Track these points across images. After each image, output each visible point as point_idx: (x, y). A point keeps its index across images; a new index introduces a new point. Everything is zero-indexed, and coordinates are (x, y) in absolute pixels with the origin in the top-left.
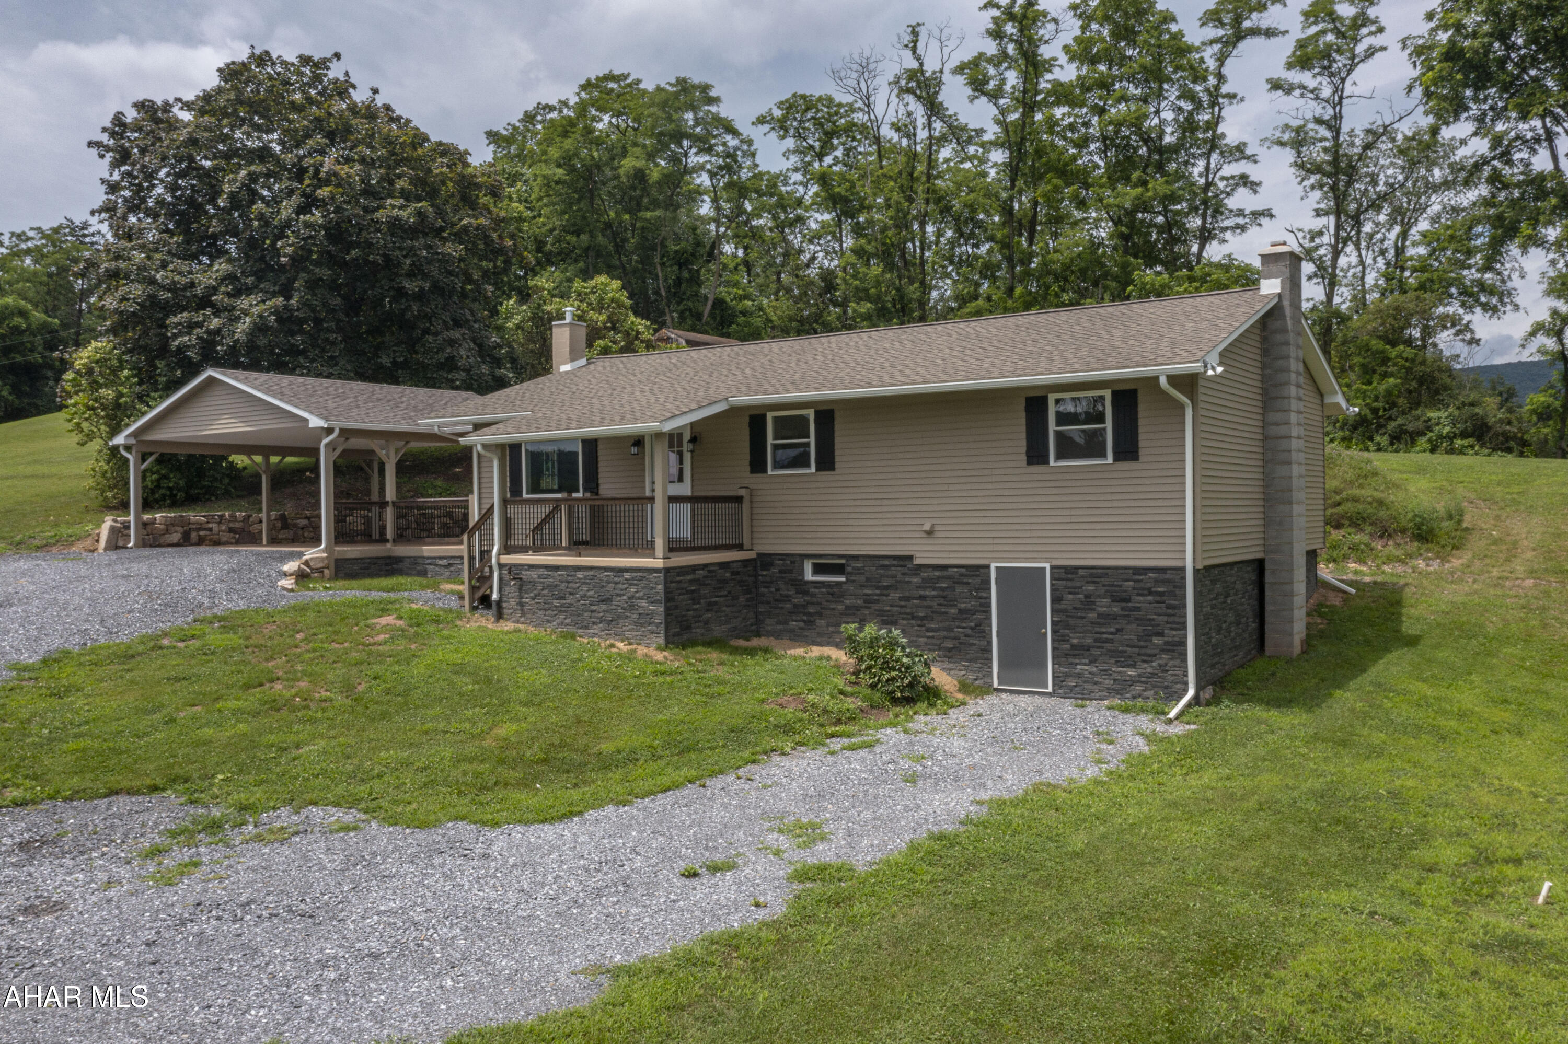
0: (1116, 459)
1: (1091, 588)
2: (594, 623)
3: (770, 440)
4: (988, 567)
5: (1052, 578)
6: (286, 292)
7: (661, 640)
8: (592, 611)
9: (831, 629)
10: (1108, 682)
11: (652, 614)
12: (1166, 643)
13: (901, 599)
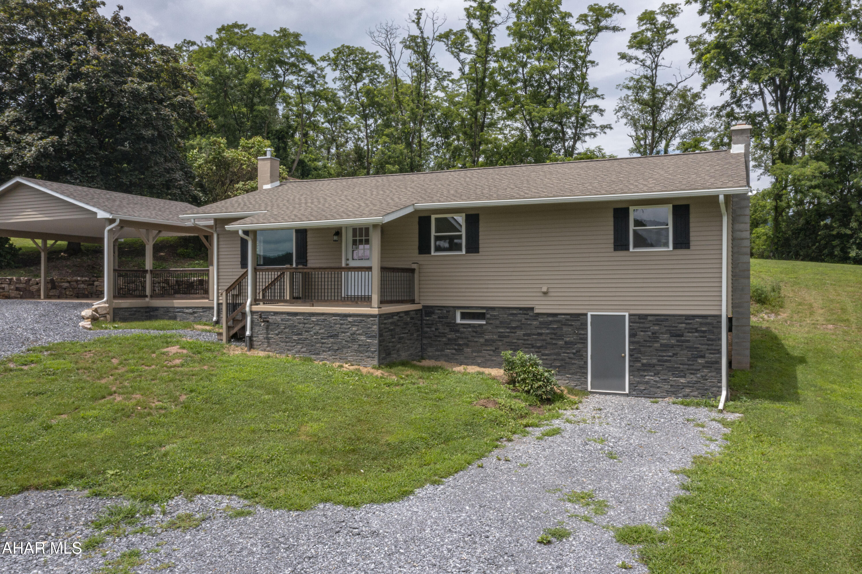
0: (675, 248)
1: (656, 328)
2: (324, 351)
3: (433, 233)
4: (586, 315)
5: (630, 322)
6: (59, 132)
7: (376, 362)
8: (323, 343)
9: (474, 354)
10: (667, 387)
11: (369, 345)
12: (707, 362)
13: (524, 335)
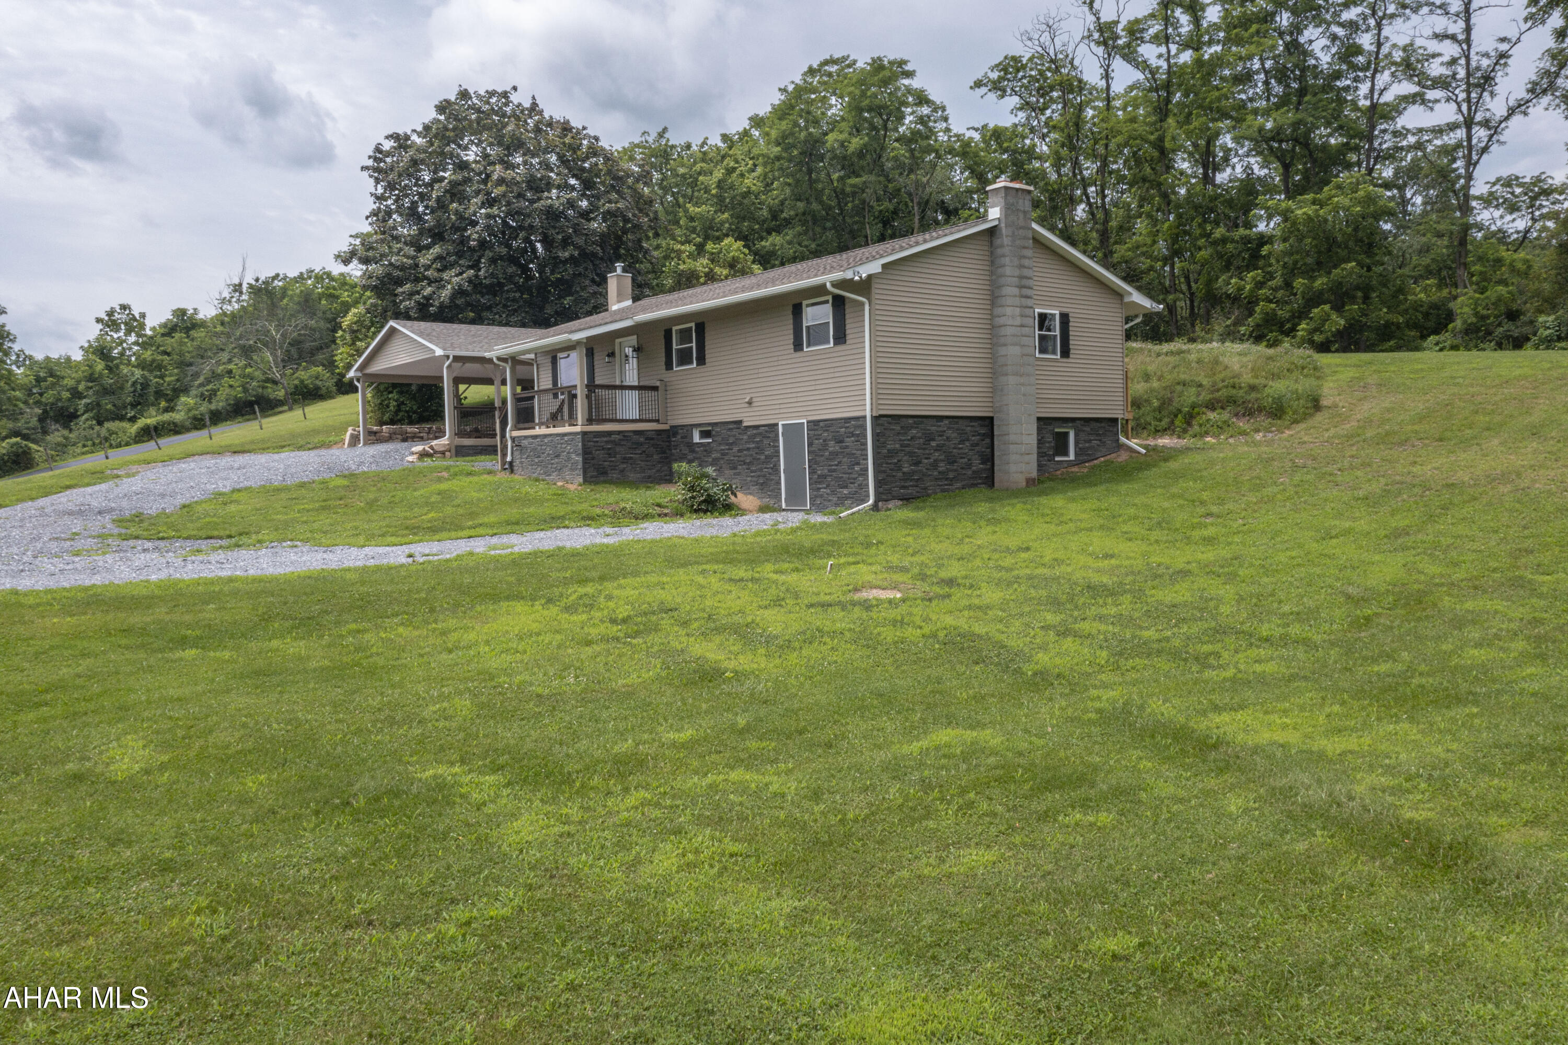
0: (835, 344)
1: (826, 434)
2: (553, 471)
3: (674, 347)
4: (777, 425)
5: (808, 430)
7: (581, 480)
8: (552, 464)
11: (577, 462)
12: (860, 469)
13: (738, 451)
